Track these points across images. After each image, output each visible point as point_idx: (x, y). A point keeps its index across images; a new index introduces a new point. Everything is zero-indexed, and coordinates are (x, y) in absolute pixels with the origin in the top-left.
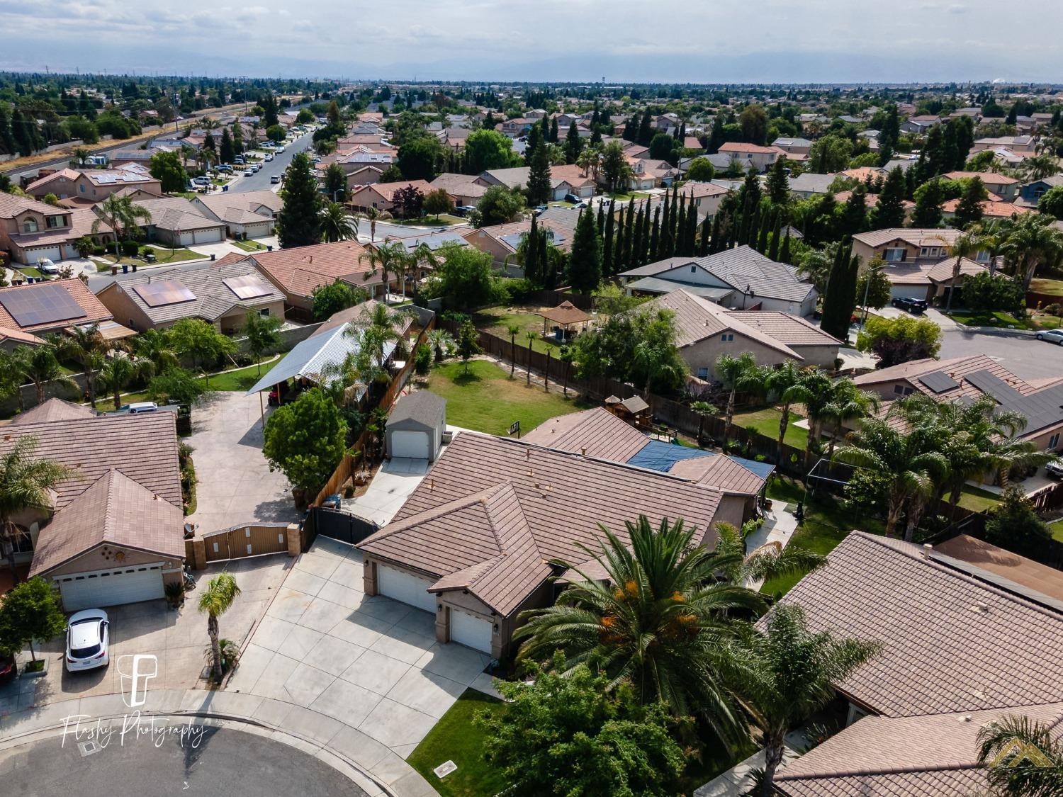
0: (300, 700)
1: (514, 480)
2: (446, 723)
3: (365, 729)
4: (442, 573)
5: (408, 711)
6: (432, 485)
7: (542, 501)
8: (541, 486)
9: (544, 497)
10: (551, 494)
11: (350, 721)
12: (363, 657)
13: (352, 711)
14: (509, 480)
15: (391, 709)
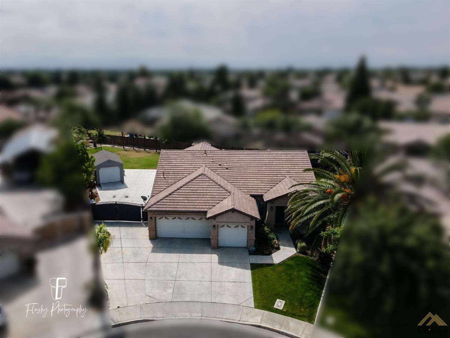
0: (163, 299)
1: (206, 165)
2: (257, 283)
3: (217, 300)
4: (205, 210)
5: (232, 284)
6: (163, 176)
7: (227, 170)
8: (222, 165)
9: (227, 169)
10: (229, 167)
11: (203, 299)
12: (179, 266)
13: (199, 295)
14: (204, 165)
15: (221, 286)
